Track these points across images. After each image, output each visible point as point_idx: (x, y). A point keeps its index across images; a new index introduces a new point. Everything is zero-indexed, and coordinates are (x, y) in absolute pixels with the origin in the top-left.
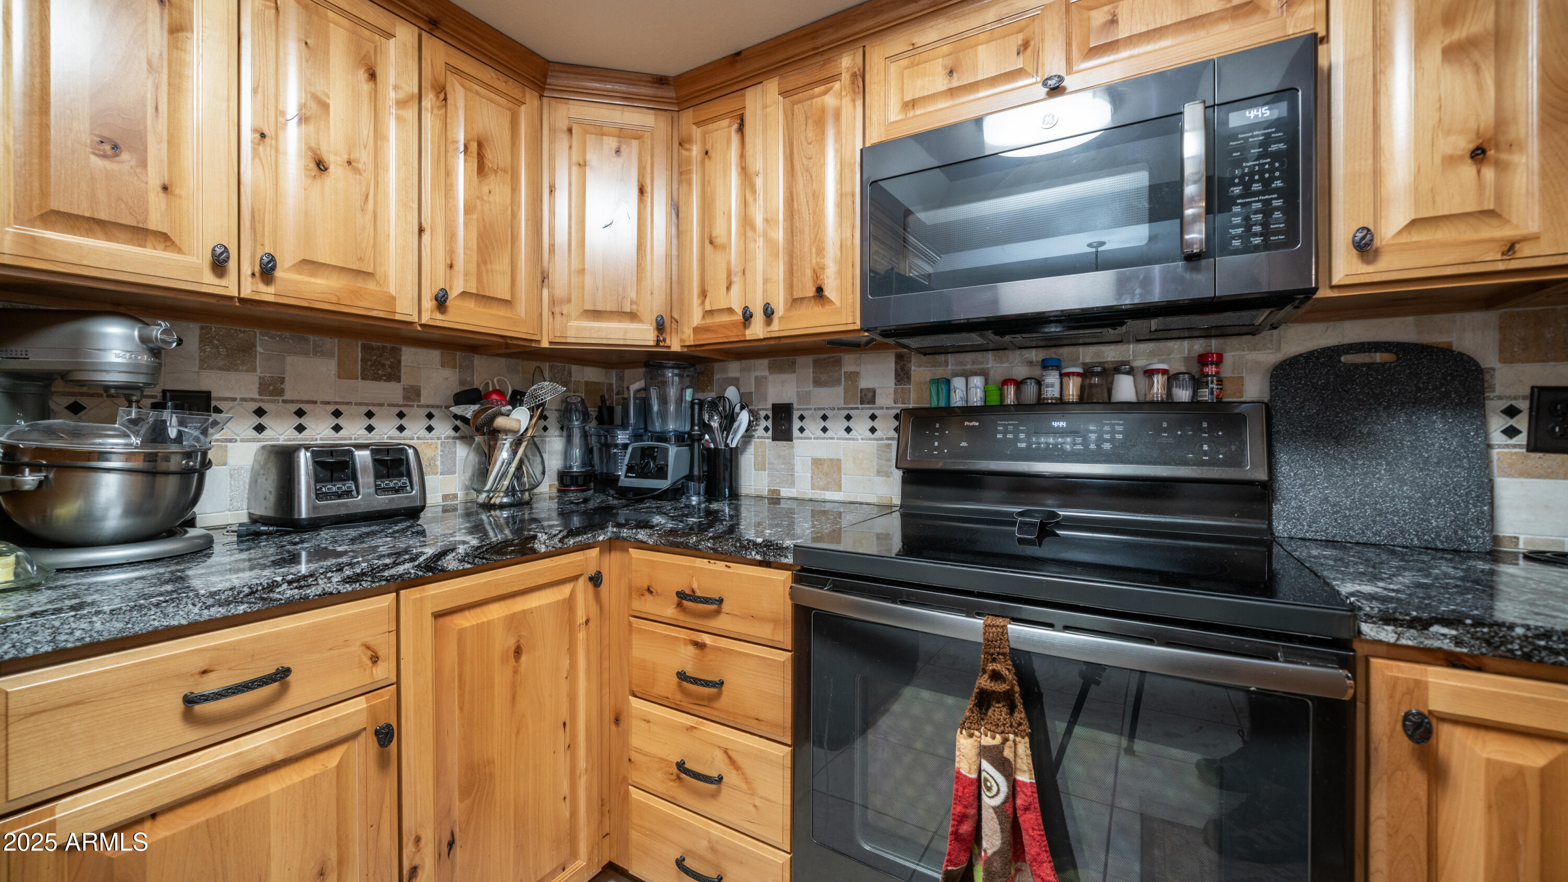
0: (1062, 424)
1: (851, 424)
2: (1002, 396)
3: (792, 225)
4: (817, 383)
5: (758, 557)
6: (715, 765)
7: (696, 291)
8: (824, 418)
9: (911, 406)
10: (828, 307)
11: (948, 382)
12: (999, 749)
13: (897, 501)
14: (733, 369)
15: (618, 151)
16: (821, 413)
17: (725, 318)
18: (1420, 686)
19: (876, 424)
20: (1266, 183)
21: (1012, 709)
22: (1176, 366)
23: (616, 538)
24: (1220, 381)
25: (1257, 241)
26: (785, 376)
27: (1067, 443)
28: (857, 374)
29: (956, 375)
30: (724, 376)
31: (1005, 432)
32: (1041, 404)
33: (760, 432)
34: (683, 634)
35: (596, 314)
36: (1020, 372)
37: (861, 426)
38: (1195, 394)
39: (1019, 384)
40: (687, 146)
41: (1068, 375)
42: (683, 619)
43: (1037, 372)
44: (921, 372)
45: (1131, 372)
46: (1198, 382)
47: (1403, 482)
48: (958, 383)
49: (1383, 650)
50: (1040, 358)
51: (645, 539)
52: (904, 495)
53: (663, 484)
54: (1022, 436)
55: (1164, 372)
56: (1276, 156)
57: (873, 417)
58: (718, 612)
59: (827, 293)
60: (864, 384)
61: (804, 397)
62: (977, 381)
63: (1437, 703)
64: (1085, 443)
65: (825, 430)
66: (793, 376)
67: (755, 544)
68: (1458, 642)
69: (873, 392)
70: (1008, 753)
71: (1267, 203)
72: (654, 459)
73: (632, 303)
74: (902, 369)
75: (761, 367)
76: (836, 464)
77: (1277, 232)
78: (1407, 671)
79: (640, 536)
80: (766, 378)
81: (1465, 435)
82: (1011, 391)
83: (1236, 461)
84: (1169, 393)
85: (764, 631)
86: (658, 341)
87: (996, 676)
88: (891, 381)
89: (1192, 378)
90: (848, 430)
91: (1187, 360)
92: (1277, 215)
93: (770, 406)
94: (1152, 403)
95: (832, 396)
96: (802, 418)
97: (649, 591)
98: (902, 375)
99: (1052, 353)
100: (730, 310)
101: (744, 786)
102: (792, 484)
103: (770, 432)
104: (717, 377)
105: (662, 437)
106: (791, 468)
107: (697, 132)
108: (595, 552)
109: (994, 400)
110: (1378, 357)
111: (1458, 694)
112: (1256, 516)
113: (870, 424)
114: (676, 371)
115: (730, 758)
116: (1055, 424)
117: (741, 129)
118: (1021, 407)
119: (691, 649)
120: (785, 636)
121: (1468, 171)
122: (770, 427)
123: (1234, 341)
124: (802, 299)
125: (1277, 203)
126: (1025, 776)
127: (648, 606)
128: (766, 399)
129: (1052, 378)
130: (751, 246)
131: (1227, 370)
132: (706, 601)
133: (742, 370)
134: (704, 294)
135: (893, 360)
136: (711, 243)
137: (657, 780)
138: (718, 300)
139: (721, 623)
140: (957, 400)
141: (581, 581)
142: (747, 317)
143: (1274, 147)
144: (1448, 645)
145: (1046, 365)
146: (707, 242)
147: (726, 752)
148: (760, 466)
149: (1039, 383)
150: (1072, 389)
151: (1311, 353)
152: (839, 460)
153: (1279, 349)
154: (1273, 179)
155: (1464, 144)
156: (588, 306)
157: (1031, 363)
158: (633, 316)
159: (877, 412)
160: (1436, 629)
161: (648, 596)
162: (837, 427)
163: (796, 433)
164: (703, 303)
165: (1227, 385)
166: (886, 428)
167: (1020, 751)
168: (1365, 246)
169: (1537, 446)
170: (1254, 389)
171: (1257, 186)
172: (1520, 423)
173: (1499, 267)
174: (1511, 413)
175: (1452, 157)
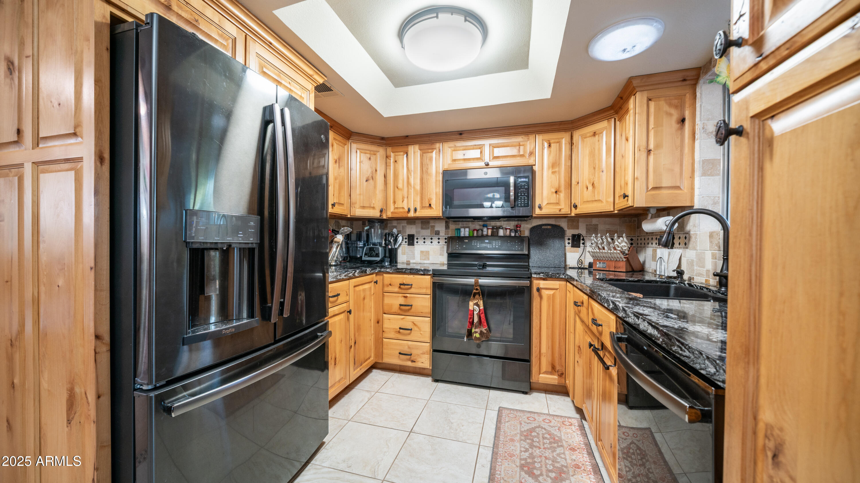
0: (487, 241)
1: (432, 241)
2: (473, 234)
3: (422, 186)
4: (422, 228)
5: (422, 273)
6: (409, 326)
7: (392, 201)
8: (424, 239)
9: (449, 236)
10: (432, 210)
11: (460, 229)
12: (477, 303)
13: (446, 262)
14: (395, 223)
15: (370, 159)
16: (424, 237)
17: (401, 210)
18: (539, 284)
19: (440, 241)
20: (524, 194)
21: (479, 296)
22: (512, 228)
23: (380, 271)
24: (520, 231)
25: (523, 205)
26: (412, 226)
27: (489, 246)
28: (434, 226)
29: (462, 228)
30: (391, 225)
31: (474, 243)
32: (482, 236)
33: (404, 243)
34: (401, 295)
35: (363, 207)
36: (478, 227)
37: (435, 241)
38: (515, 234)
39: (477, 231)
40: (390, 158)
41: (489, 229)
42: (400, 291)
43: (482, 227)
44: (452, 226)
45: (502, 229)
46: (516, 231)
47: (551, 254)
48: (462, 230)
49: (535, 279)
50: (482, 224)
51: (389, 271)
52: (448, 261)
53: (378, 259)
54: (478, 244)
55: (509, 229)
56: (526, 189)
57: (439, 239)
58: (411, 288)
59: (432, 206)
60: (436, 229)
61: (418, 233)
62: (467, 230)
63: (541, 286)
64: (492, 246)
65: (424, 242)
66: (415, 226)
67: (421, 270)
68: (544, 276)
69: (439, 231)
70: (479, 303)
71: (524, 198)
72: (374, 251)
73: (373, 204)
74: (447, 225)
75: (404, 223)
76: (428, 252)
77: (526, 204)
78: (538, 282)
79: (387, 271)
80: (406, 226)
81: (561, 244)
82: (475, 232)
83: (522, 250)
84: (510, 234)
85: (424, 291)
86: (380, 216)
87: (477, 289)
88: (444, 229)
89: (515, 230)
90: (431, 242)
91: (514, 226)
92: (526, 200)
93: (407, 235)
94: (507, 236)
95: (426, 232)
96: (417, 239)
97: (390, 285)
98: (447, 227)
99: (485, 223)
100: (403, 208)
101: (418, 329)
102: (414, 259)
103: (407, 243)
104: (389, 225)
105: (374, 244)
106: (414, 254)
107: (392, 155)
108: (375, 275)
109: (471, 235)
110: (549, 227)
111: (544, 284)
112: (526, 262)
113: (438, 241)
114: (379, 224)
115: (414, 323)
116: (486, 241)
117: (407, 155)
118: (477, 237)
119: (403, 298)
120: (429, 291)
121: (555, 195)
122: (407, 241)
123: (523, 222)
124: (425, 207)
125: (526, 198)
126: (482, 308)
127: (390, 289)
128: (406, 233)
129: (485, 229)
130: (410, 190)
131: (522, 229)
132: (408, 285)
133: (397, 224)
134: (394, 202)
135: (444, 222)
136: (397, 188)
137: (392, 335)
138: (399, 204)
139: (412, 290)
140: (462, 235)
141: (373, 282)
142: (409, 210)
143: (526, 187)
144: (542, 277)
145: (484, 226)
146: (396, 187)
147: (413, 322)
148: (404, 254)
149: (482, 231)
150: (490, 232)
151: (537, 226)
152: (429, 251)
153: (531, 224)
154: (525, 193)
155: (554, 191)
156: (362, 205)
157: (480, 225)
158: (374, 208)
159: (440, 237)
160: (541, 274)
161: (390, 286)
162: (428, 241)
163: (415, 243)
164: (394, 205)
165: (522, 232)
166: (443, 242)
167: (481, 303)
168: (540, 207)
169: (572, 246)
170: (527, 233)
171: (523, 194)
172: (570, 241)
173: (559, 213)
174: (569, 239)
175: (552, 192)
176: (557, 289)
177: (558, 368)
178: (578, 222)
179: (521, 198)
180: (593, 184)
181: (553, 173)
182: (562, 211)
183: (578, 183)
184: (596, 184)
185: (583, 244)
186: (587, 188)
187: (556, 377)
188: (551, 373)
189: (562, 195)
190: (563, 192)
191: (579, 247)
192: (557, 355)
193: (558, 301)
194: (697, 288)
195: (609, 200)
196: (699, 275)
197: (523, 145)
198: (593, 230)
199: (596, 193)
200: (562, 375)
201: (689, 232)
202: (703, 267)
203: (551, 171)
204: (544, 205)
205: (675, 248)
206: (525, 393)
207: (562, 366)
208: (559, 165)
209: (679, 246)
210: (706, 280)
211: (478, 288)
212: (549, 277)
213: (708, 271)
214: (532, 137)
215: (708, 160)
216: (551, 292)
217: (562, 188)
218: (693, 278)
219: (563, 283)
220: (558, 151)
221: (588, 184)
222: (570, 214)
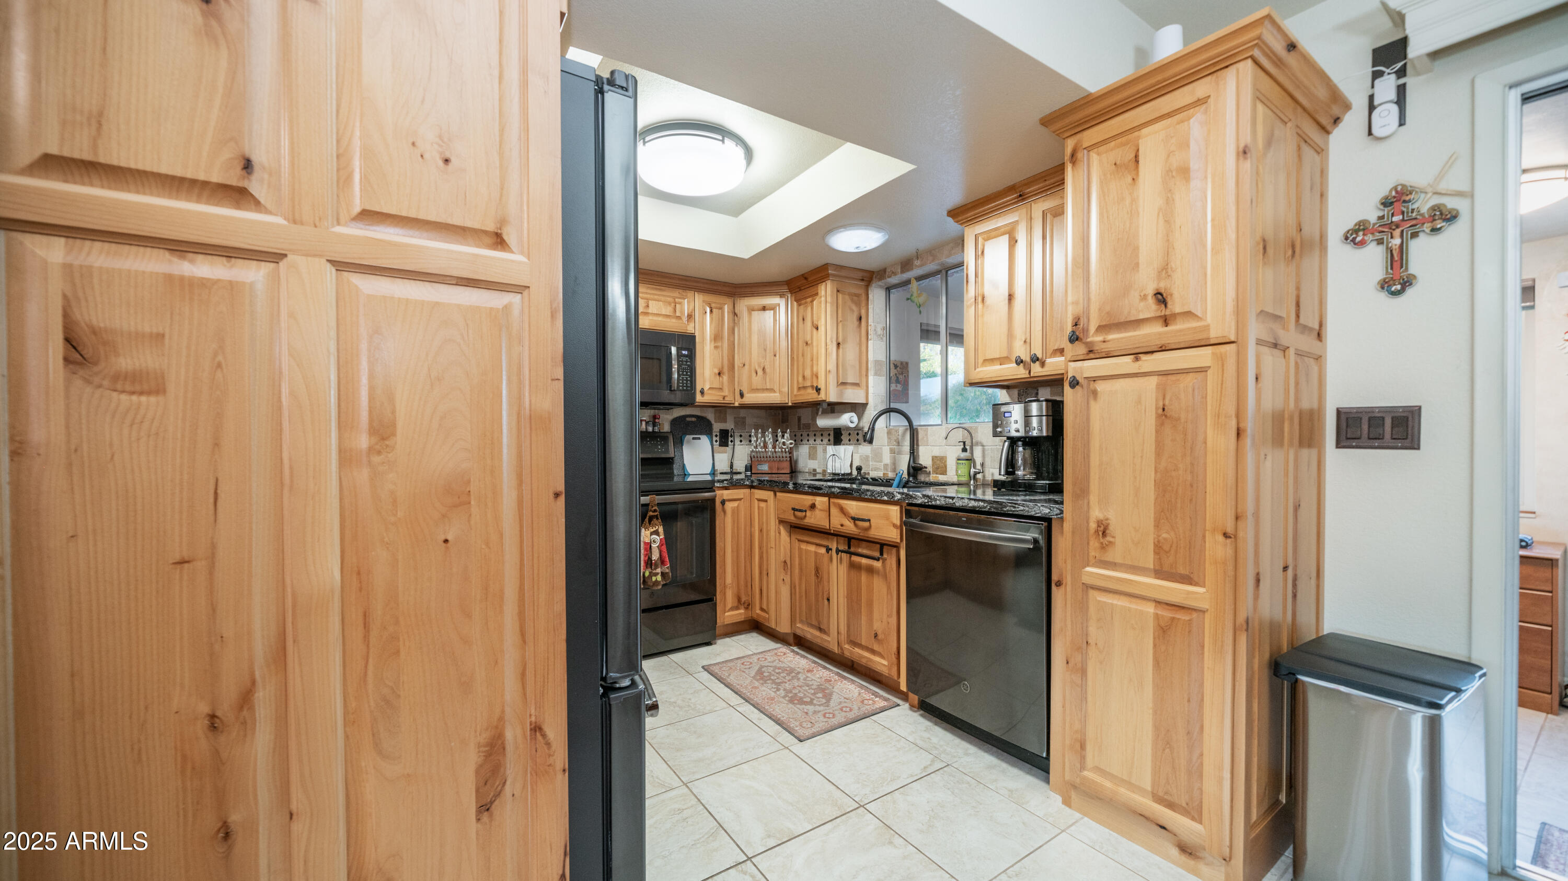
12: (657, 530)
18: (723, 494)
20: (687, 373)
21: (658, 519)
24: (659, 425)
38: (653, 429)
46: (654, 425)
49: (718, 489)
55: (645, 420)
63: (726, 497)
68: (727, 484)
70: (659, 531)
71: (687, 378)
78: (721, 492)
83: (667, 451)
84: (647, 429)
87: (655, 511)
89: (652, 423)
110: (693, 419)
111: (728, 495)
121: (718, 377)
123: (662, 411)
126: (663, 537)
131: (661, 421)
143: (688, 363)
144: (726, 485)
151: (685, 416)
153: (679, 414)
155: (717, 372)
160: (725, 482)
165: (661, 426)
167: (661, 530)
168: (702, 392)
169: (720, 445)
170: (666, 428)
171: (685, 373)
172: (718, 439)
173: (723, 402)
174: (716, 436)
175: (715, 374)
176: (740, 499)
177: (743, 599)
178: (726, 414)
179: (683, 378)
180: (764, 369)
181: (716, 347)
182: (726, 399)
183: (744, 365)
184: (768, 370)
185: (732, 441)
186: (757, 373)
187: (742, 611)
188: (737, 608)
189: (725, 378)
190: (727, 375)
191: (727, 446)
192: (742, 582)
193: (742, 513)
194: (883, 481)
195: (783, 390)
196: (876, 469)
197: (680, 303)
198: (741, 423)
199: (768, 380)
200: (748, 606)
201: (863, 428)
202: (881, 461)
203: (713, 345)
204: (706, 388)
205: (844, 444)
206: (708, 644)
207: (749, 595)
208: (722, 338)
209: (849, 443)
210: (884, 474)
211: (656, 508)
212: (733, 486)
213: (886, 465)
214: (690, 294)
215: (878, 361)
216: (735, 504)
217: (726, 370)
218: (869, 473)
219: (747, 491)
220: (720, 320)
221: (757, 368)
222: (733, 404)
